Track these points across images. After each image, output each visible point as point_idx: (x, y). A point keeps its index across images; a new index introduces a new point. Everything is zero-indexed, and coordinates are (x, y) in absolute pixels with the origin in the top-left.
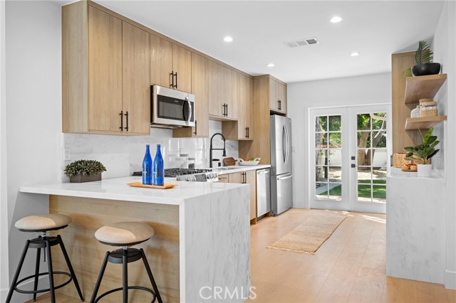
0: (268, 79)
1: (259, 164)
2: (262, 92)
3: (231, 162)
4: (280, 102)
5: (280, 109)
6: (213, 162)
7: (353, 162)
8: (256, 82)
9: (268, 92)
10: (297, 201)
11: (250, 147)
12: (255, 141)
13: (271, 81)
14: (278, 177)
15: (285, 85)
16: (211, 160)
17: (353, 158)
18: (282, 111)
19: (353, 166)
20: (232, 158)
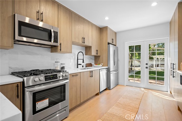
0: (107, 28)
1: (102, 66)
2: (104, 34)
3: (90, 65)
4: (113, 39)
5: (113, 42)
6: (79, 65)
7: (147, 66)
8: (102, 30)
9: (107, 34)
10: (120, 82)
11: (99, 59)
12: (101, 56)
13: (108, 29)
14: (111, 72)
15: (116, 33)
16: (78, 64)
17: (147, 64)
18: (114, 43)
19: (147, 68)
20: (91, 64)
